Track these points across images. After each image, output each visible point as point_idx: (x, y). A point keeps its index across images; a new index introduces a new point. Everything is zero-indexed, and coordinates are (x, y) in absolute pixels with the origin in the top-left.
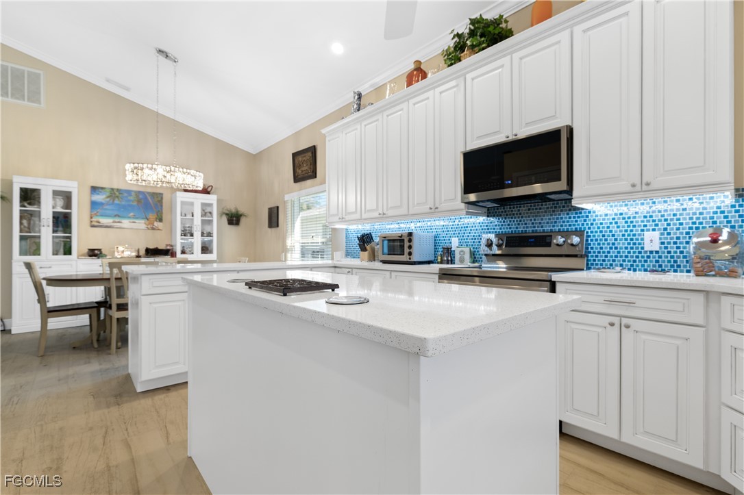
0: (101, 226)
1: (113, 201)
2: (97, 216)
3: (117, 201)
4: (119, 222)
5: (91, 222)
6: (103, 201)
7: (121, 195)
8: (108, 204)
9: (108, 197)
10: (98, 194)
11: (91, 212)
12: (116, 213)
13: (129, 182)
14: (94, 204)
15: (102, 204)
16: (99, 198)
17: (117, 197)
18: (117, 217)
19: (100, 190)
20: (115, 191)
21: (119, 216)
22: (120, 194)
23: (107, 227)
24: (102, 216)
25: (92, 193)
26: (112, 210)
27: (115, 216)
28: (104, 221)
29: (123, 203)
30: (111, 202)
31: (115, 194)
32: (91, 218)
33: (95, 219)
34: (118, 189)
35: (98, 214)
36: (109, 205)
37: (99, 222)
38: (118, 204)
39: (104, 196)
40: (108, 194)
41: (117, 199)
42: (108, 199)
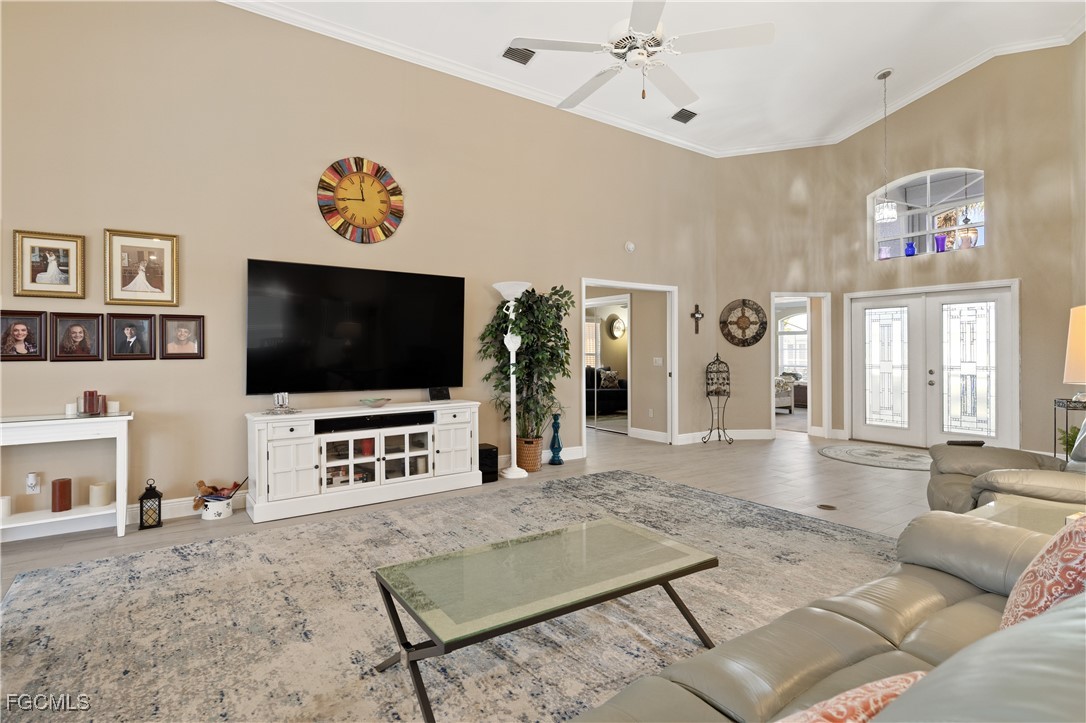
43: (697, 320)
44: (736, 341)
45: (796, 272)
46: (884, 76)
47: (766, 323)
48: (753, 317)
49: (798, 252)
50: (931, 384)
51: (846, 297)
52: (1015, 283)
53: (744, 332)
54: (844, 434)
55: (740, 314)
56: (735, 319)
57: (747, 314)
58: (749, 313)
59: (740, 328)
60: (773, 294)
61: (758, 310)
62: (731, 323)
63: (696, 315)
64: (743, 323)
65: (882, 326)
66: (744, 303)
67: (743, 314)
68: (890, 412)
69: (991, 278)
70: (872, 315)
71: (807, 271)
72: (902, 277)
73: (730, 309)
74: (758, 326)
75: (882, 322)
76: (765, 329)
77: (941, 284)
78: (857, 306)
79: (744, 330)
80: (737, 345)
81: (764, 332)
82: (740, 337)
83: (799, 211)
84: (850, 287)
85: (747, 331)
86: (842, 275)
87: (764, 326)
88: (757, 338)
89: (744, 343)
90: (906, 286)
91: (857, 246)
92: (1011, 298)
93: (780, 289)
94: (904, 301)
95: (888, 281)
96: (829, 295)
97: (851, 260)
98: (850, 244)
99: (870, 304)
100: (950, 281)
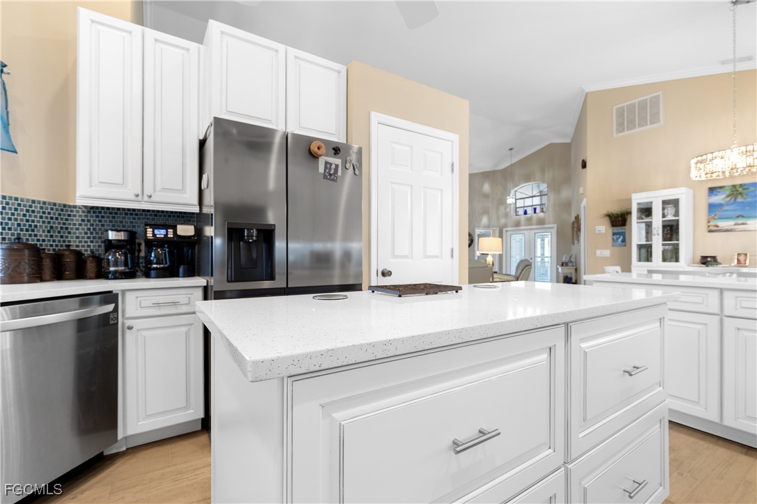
0: (720, 231)
1: (735, 199)
2: (715, 219)
3: (740, 199)
4: (743, 224)
5: (709, 226)
6: (722, 202)
7: (745, 191)
8: (728, 204)
9: (729, 196)
10: (716, 195)
11: (709, 215)
12: (738, 213)
13: (695, 179)
14: (712, 207)
15: (720, 205)
16: (718, 198)
17: (740, 194)
18: (740, 218)
19: (719, 190)
20: (737, 187)
21: (742, 216)
22: (744, 189)
23: (727, 231)
24: (720, 218)
25: (709, 196)
26: (734, 210)
27: (738, 217)
28: (723, 224)
29: (749, 200)
30: (732, 200)
31: (737, 191)
32: (709, 222)
33: (712, 223)
34: (741, 185)
35: (716, 217)
36: (730, 205)
37: (717, 226)
38: (742, 203)
39: (724, 196)
40: (728, 192)
41: (739, 197)
42: (729, 199)
45: (485, 220)
46: (511, 149)
47: (473, 240)
48: (468, 238)
49: (486, 212)
51: (504, 230)
52: (555, 226)
60: (476, 229)
61: (470, 235)
65: (516, 241)
69: (549, 224)
70: (514, 237)
71: (489, 220)
72: (522, 223)
74: (469, 241)
76: (472, 242)
77: (534, 226)
78: (509, 233)
81: (472, 244)
83: (486, 196)
84: (505, 226)
86: (503, 221)
88: (469, 246)
90: (523, 226)
91: (508, 210)
92: (554, 231)
93: (479, 227)
94: (523, 232)
95: (518, 224)
96: (498, 229)
97: (506, 215)
98: (505, 209)
99: (512, 233)
100: (537, 225)
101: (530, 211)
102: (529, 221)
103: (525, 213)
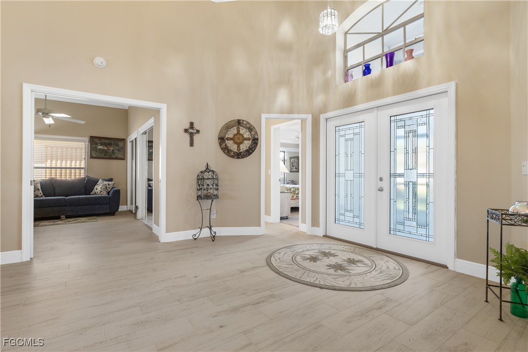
43: (192, 135)
44: (232, 154)
45: (282, 98)
47: (257, 139)
48: (247, 135)
49: (284, 80)
50: (381, 190)
51: (322, 117)
52: (451, 87)
53: (239, 147)
54: (320, 231)
55: (235, 132)
56: (231, 136)
57: (241, 132)
58: (243, 131)
59: (235, 143)
60: (263, 115)
61: (250, 129)
62: (228, 139)
63: (191, 131)
64: (238, 139)
65: (347, 140)
66: (239, 122)
67: (238, 131)
68: (351, 214)
70: (342, 131)
71: (292, 97)
72: (360, 95)
73: (227, 127)
74: (250, 142)
75: (347, 137)
76: (257, 144)
77: (387, 96)
78: (332, 124)
79: (239, 144)
80: (232, 157)
81: (255, 147)
82: (236, 151)
83: (285, 47)
84: (324, 109)
85: (242, 146)
86: (319, 99)
87: (255, 141)
88: (249, 152)
89: (239, 155)
90: (362, 103)
91: (330, 73)
93: (269, 111)
94: (361, 118)
95: (349, 100)
96: (310, 116)
97: (326, 86)
98: (325, 72)
99: (337, 122)
100: (395, 93)
101: (377, 67)
102: (376, 89)
103: (367, 70)
